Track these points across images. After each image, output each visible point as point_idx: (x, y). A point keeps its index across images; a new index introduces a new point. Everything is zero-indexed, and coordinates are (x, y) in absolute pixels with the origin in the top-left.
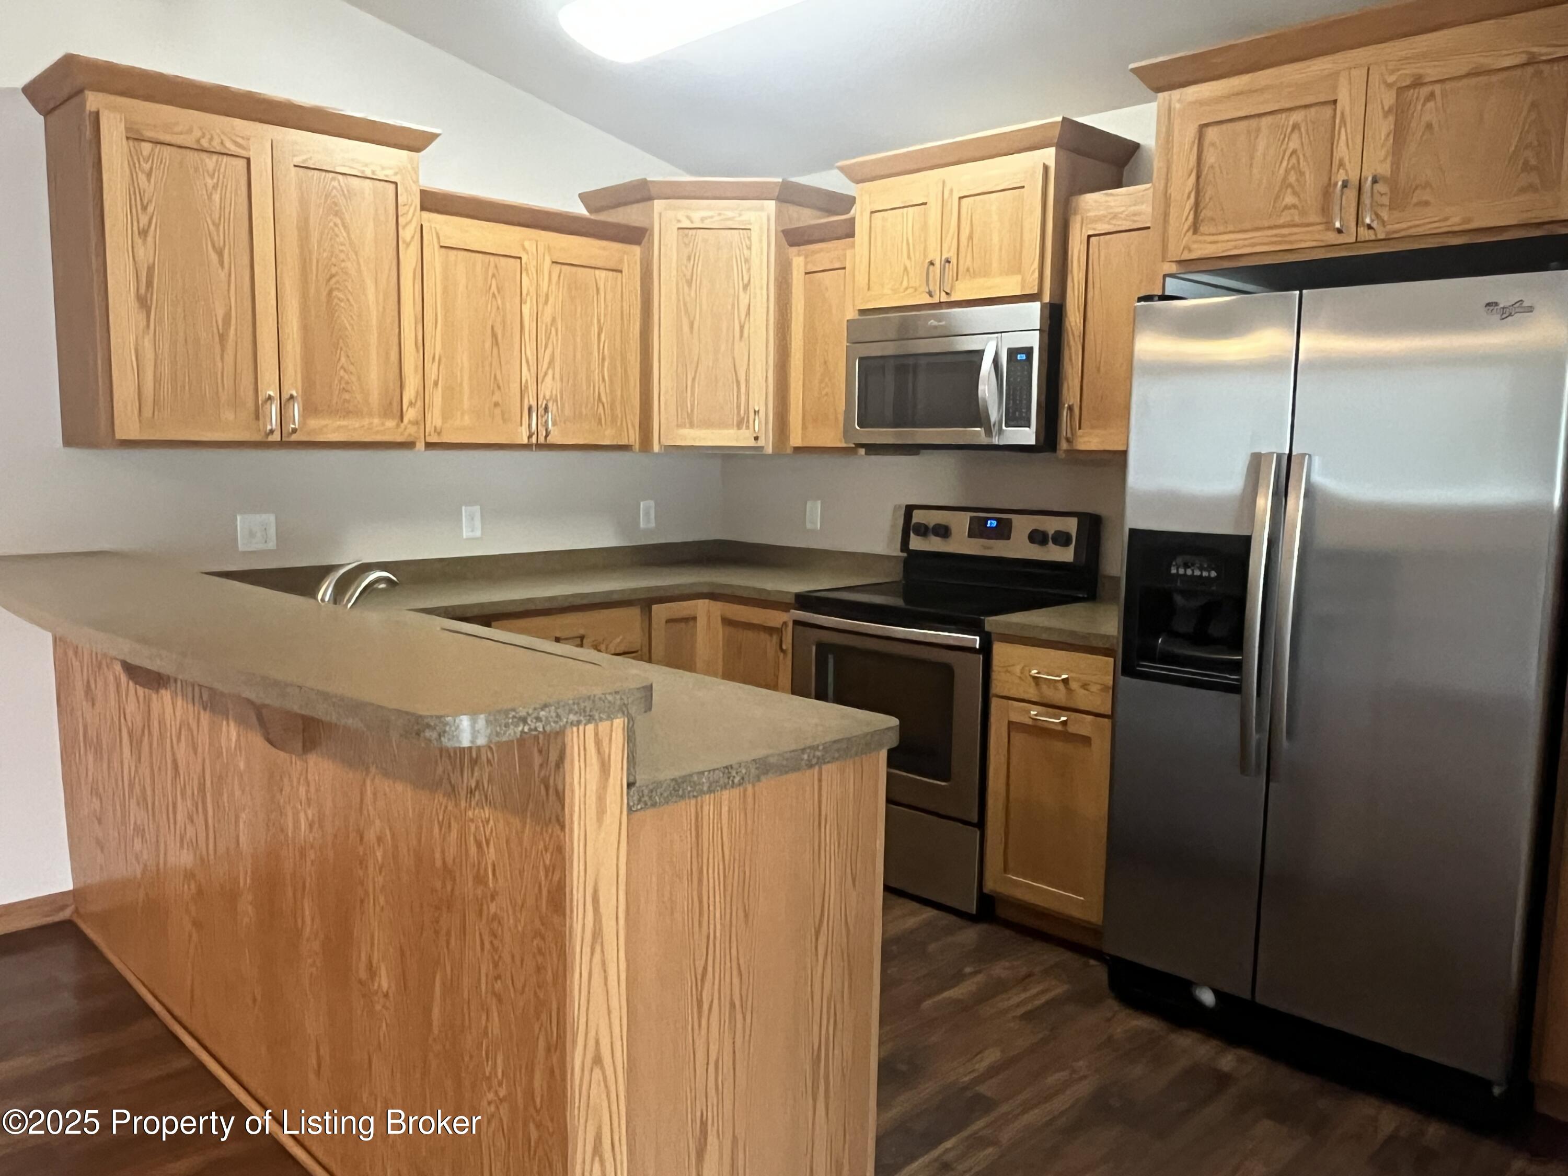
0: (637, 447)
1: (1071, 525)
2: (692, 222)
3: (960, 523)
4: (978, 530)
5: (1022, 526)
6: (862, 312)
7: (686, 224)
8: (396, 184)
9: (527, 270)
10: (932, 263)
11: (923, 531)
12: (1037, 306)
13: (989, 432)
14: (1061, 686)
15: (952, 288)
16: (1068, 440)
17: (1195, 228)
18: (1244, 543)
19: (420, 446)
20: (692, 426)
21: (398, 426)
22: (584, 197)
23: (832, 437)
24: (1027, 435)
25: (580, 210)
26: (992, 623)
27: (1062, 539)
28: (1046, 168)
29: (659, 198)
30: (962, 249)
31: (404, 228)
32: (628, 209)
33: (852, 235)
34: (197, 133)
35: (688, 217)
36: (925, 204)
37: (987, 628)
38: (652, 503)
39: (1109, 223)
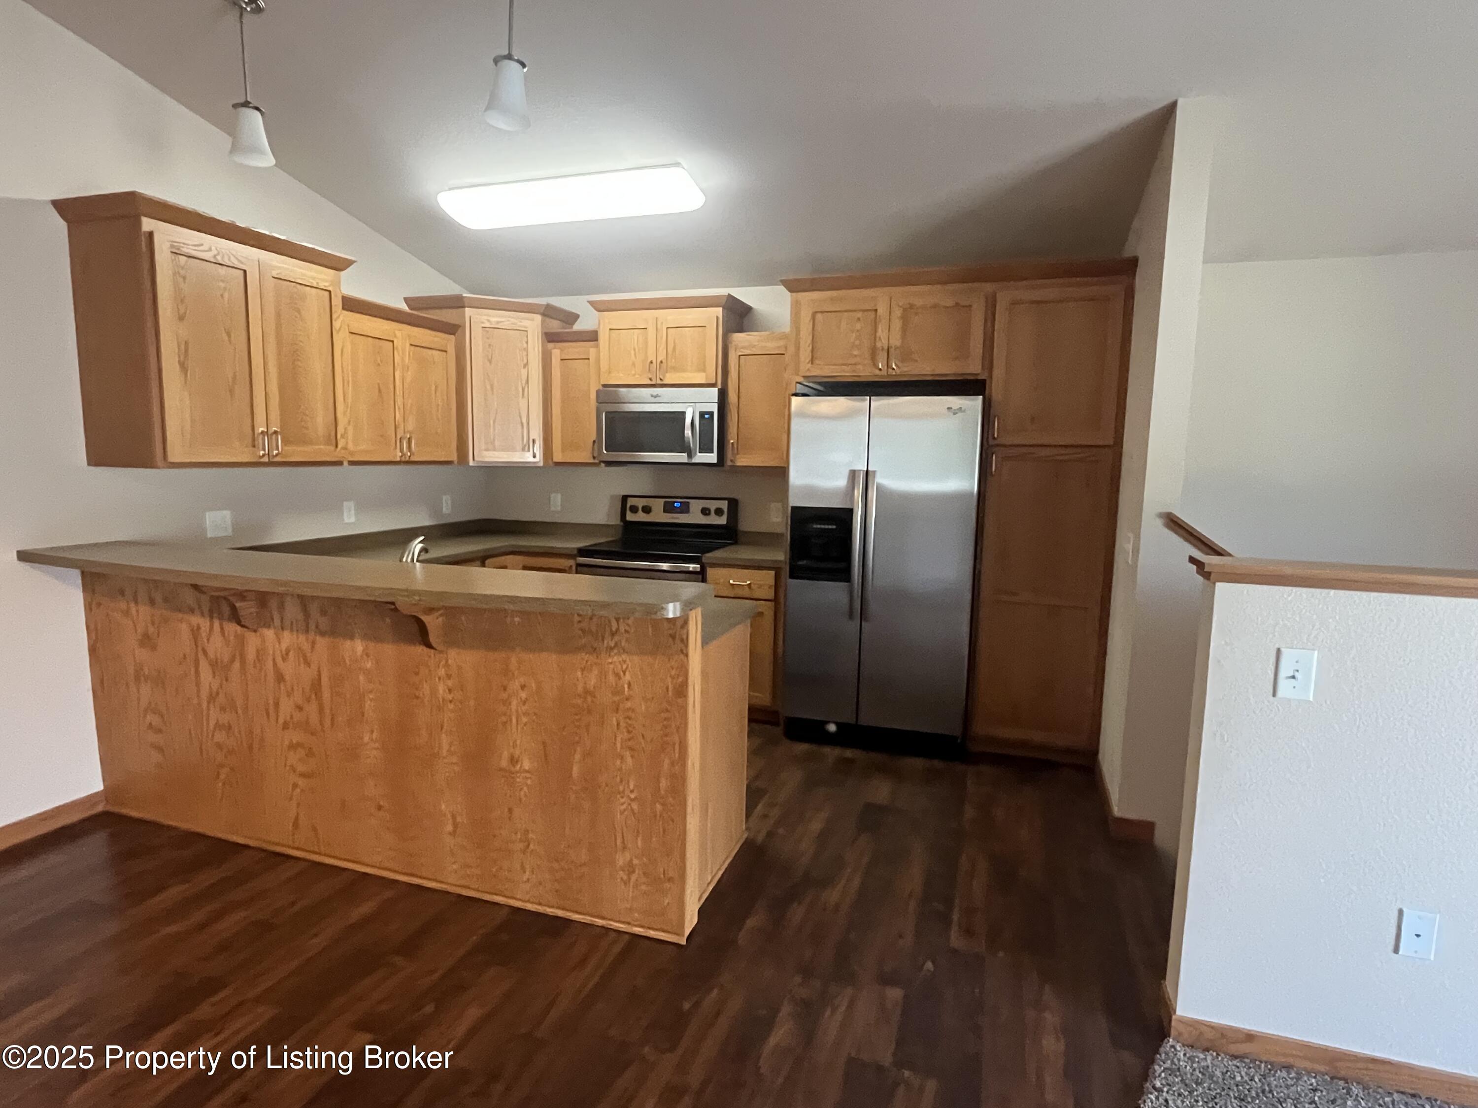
0: (456, 462)
1: (724, 505)
2: (491, 324)
3: (658, 505)
4: (669, 508)
5: (696, 506)
6: (605, 386)
7: (487, 325)
8: (330, 292)
9: (397, 348)
10: (651, 362)
11: (634, 509)
12: (716, 389)
13: (690, 456)
14: (747, 588)
15: (664, 376)
16: (732, 461)
17: (812, 361)
18: (850, 512)
19: (346, 463)
20: (494, 450)
21: (335, 450)
22: (406, 300)
23: (585, 456)
24: (712, 458)
25: (404, 307)
26: (708, 557)
27: (719, 512)
28: (717, 318)
29: (468, 307)
30: (669, 357)
31: (335, 320)
32: (444, 311)
33: (596, 340)
34: (214, 252)
35: (489, 321)
36: (646, 329)
37: (703, 561)
38: (448, 497)
39: (750, 350)
